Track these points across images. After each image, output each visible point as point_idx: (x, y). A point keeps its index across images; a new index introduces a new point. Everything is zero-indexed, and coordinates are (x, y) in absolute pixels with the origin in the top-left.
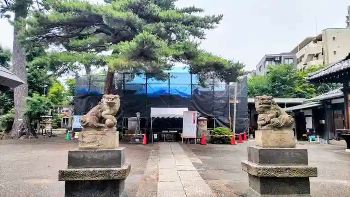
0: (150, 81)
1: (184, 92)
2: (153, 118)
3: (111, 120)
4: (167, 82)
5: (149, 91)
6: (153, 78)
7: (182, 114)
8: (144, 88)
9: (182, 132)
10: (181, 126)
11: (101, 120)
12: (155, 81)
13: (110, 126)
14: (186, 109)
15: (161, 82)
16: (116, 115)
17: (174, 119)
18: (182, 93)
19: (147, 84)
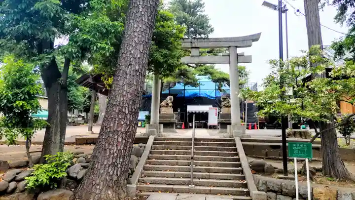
0: (187, 87)
1: (211, 95)
2: (189, 112)
3: (171, 104)
4: (198, 88)
5: (187, 95)
6: (189, 85)
7: (208, 109)
8: (183, 92)
9: (208, 122)
10: (208, 119)
11: (168, 104)
12: (191, 88)
13: (170, 106)
14: (211, 106)
15: (194, 88)
16: (172, 103)
17: (203, 113)
18: (209, 96)
19: (184, 89)
